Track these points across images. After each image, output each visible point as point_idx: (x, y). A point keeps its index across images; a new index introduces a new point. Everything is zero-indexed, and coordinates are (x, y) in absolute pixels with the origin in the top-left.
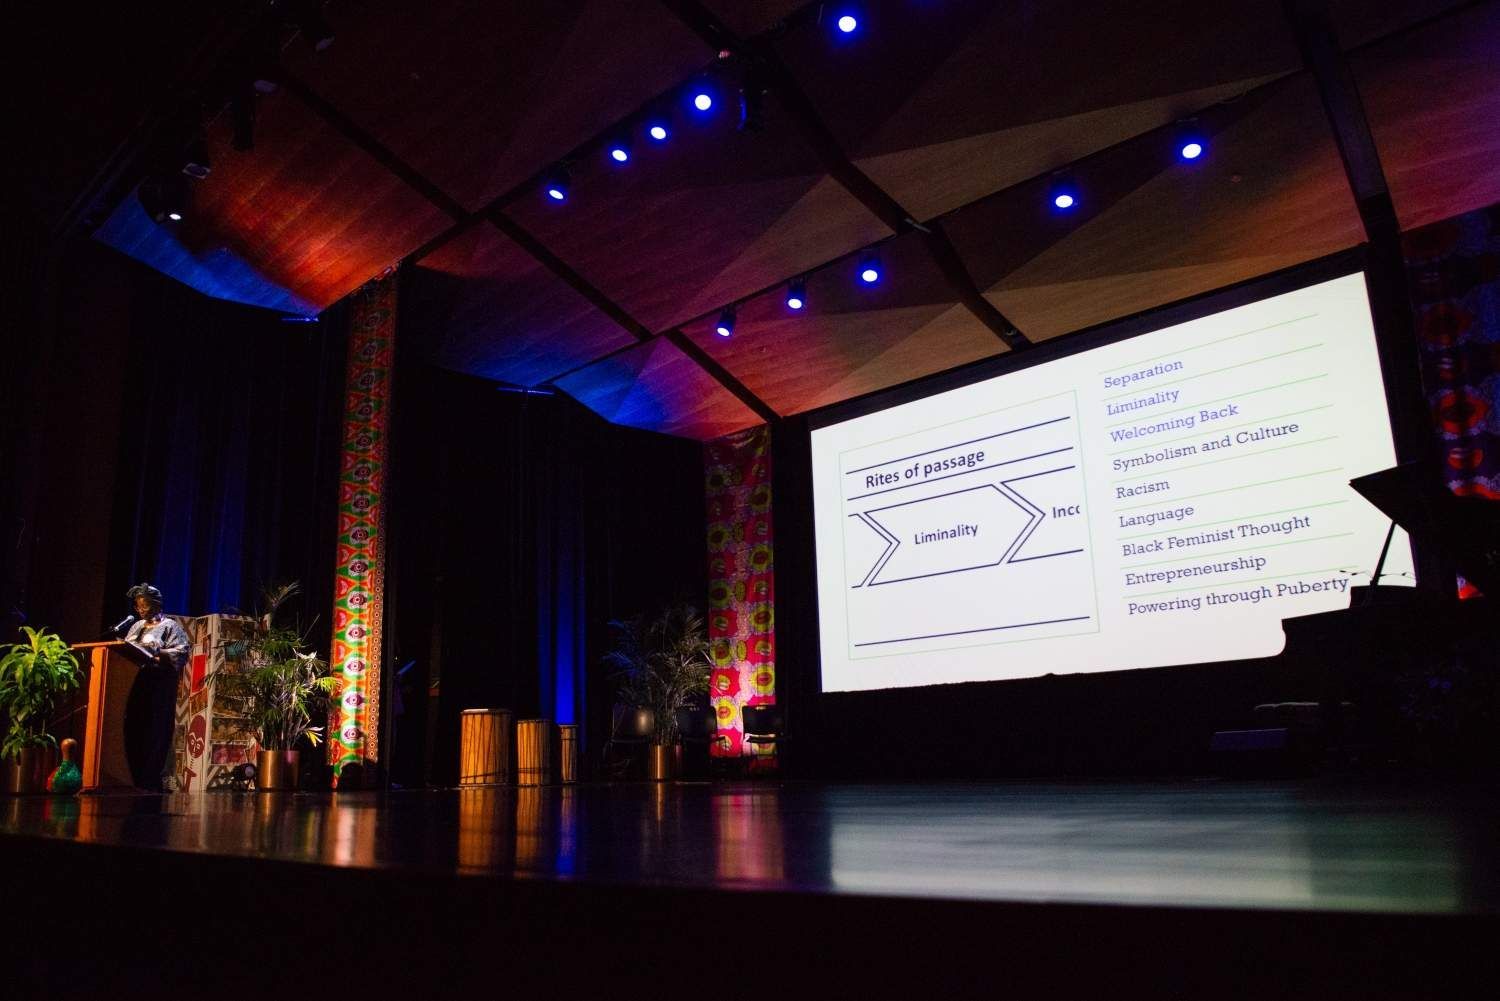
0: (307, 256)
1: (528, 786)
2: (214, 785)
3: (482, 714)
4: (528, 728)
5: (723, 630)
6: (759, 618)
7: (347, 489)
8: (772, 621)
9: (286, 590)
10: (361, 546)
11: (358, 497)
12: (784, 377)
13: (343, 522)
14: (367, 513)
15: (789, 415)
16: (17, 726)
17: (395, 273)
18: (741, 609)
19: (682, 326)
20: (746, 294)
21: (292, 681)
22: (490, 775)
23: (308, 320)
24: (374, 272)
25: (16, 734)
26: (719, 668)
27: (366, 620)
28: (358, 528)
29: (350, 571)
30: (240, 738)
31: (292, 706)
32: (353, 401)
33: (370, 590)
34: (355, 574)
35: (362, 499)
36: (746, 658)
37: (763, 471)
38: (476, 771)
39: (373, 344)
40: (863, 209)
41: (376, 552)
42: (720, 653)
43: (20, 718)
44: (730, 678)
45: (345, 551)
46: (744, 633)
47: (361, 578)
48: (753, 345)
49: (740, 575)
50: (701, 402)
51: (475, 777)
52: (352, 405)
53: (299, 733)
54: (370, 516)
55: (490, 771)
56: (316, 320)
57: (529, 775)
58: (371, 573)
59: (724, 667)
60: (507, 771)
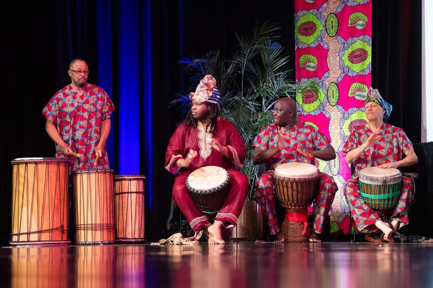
1: (89, 244)
3: (36, 163)
4: (89, 180)
5: (311, 70)
6: (356, 57)
8: (369, 60)
18: (331, 48)
22: (46, 231)
26: (305, 114)
36: (338, 103)
38: (29, 227)
42: (307, 97)
49: (333, 6)
51: (29, 234)
55: (46, 227)
57: (90, 232)
59: (313, 114)
60: (65, 228)
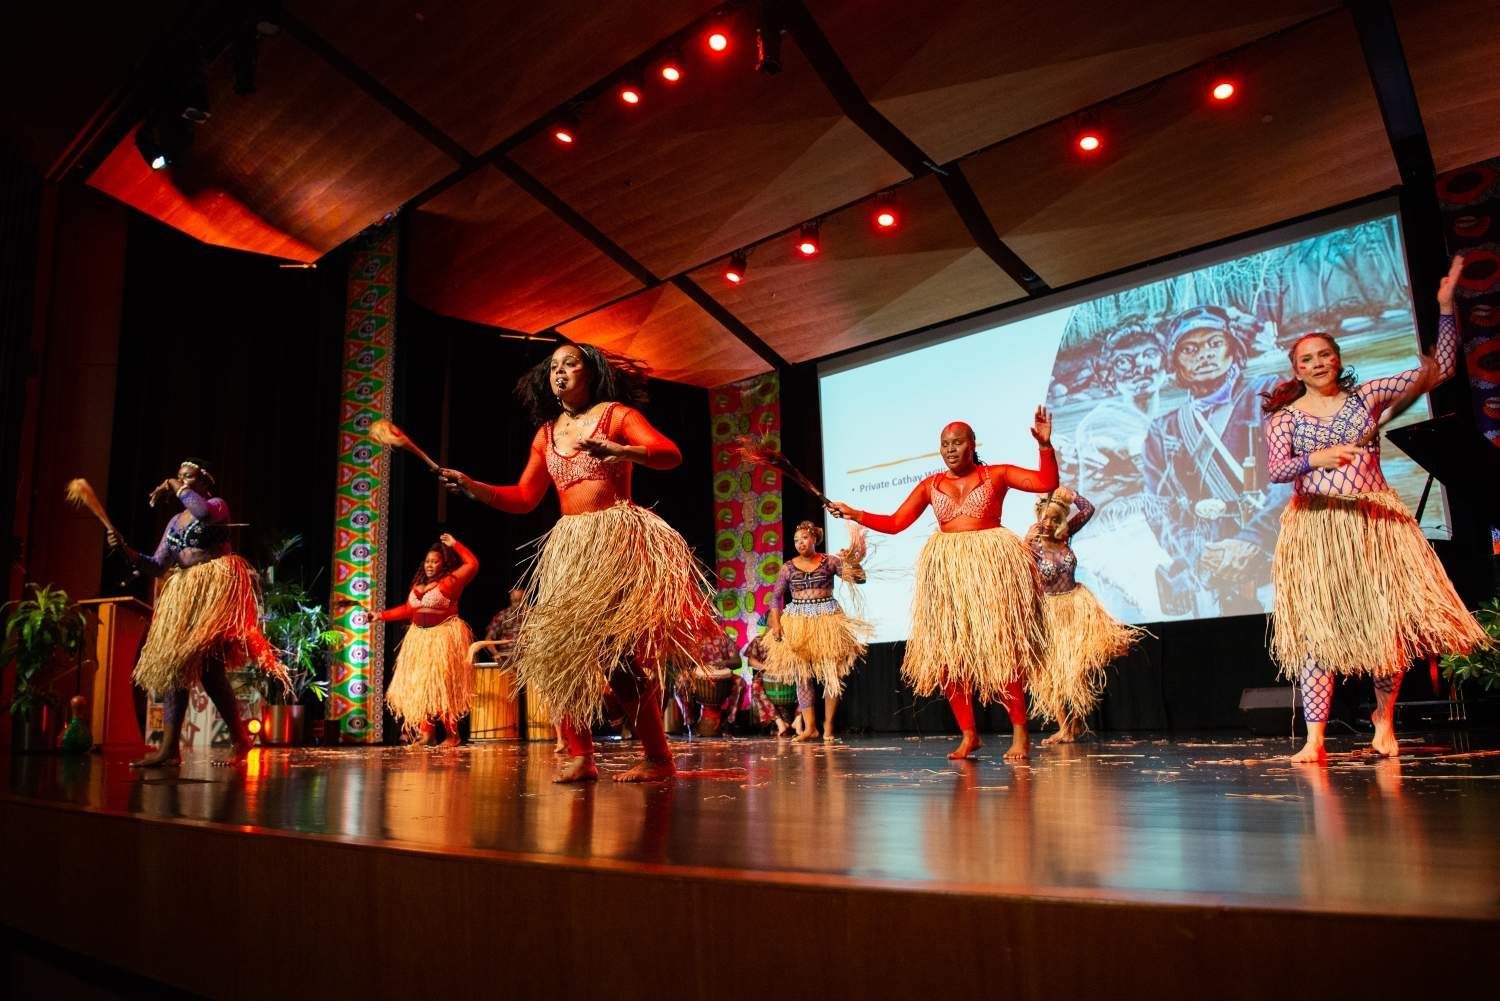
0: (305, 202)
1: (538, 741)
2: (219, 740)
3: (491, 668)
5: (731, 580)
6: (769, 569)
7: (347, 439)
9: (290, 542)
10: (364, 498)
11: (361, 447)
12: (794, 324)
13: (343, 472)
14: (369, 464)
15: (798, 361)
16: (25, 682)
17: (395, 218)
18: (748, 560)
19: (691, 271)
20: (756, 240)
21: (298, 635)
22: (499, 729)
23: (306, 266)
24: (375, 217)
25: (25, 691)
27: (369, 573)
28: (361, 479)
29: (352, 524)
30: (244, 691)
31: (297, 660)
32: (353, 350)
33: (373, 542)
34: (357, 526)
35: (364, 449)
36: (754, 610)
37: (771, 419)
38: (486, 725)
39: (375, 291)
40: (880, 151)
41: (379, 503)
42: (728, 604)
43: (29, 675)
44: (738, 630)
45: (344, 502)
46: (751, 586)
47: (364, 530)
48: (764, 291)
49: (749, 525)
50: (707, 349)
51: (485, 731)
52: (352, 353)
53: (304, 687)
54: (372, 467)
55: (500, 725)
56: (315, 266)
57: (538, 730)
58: (374, 525)
59: (732, 619)
60: (517, 726)
